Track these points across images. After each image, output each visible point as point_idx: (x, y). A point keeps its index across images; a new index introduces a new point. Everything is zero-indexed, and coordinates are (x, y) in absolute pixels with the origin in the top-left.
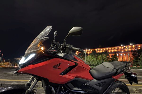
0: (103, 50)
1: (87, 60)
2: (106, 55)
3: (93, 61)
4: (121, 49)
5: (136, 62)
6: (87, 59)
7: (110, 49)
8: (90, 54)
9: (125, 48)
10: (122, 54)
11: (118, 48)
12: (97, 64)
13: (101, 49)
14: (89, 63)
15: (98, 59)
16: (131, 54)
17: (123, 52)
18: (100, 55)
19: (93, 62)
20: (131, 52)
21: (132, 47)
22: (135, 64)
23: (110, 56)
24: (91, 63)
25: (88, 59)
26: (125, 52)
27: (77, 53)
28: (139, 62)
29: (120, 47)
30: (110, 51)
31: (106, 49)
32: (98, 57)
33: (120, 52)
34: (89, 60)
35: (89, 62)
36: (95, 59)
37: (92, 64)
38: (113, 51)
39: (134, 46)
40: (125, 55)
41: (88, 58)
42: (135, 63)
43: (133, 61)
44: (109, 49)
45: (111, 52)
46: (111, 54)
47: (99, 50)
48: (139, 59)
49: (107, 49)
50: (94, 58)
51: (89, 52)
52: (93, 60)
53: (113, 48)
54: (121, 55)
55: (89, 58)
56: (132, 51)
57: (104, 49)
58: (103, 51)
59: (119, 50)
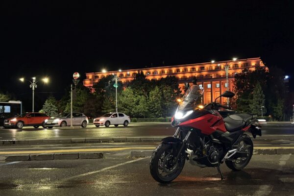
0: (163, 72)
1: (119, 102)
2: (171, 87)
3: (137, 104)
4: (211, 71)
5: (244, 103)
6: (121, 100)
7: (181, 69)
8: (128, 84)
9: (218, 69)
10: (211, 84)
11: (202, 68)
12: (147, 111)
13: (159, 71)
14: (126, 109)
15: (150, 98)
16: (232, 84)
17: (215, 79)
18: (157, 87)
19: (138, 107)
20: (234, 79)
21: (236, 67)
22: (241, 110)
23: (181, 90)
24: (133, 110)
25: (124, 100)
26: (219, 78)
27: (90, 80)
28: (250, 105)
29: (207, 66)
30: (180, 76)
31: (171, 71)
32: (150, 93)
33: (208, 79)
34: (126, 102)
35: (126, 107)
36: (143, 98)
37: (136, 111)
38: (188, 75)
39: (240, 63)
40: (218, 85)
41: (123, 96)
42: (242, 107)
43: (238, 101)
44: (178, 70)
45: (184, 80)
46: (184, 85)
47: (153, 73)
48: (252, 98)
49: (174, 70)
50: (141, 95)
51: (125, 78)
52: (138, 101)
53: (189, 68)
54: (209, 86)
55: (127, 97)
56: (237, 76)
57: (166, 70)
58: (165, 77)
59: (204, 73)
